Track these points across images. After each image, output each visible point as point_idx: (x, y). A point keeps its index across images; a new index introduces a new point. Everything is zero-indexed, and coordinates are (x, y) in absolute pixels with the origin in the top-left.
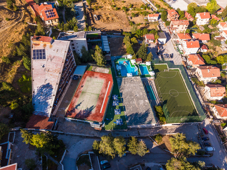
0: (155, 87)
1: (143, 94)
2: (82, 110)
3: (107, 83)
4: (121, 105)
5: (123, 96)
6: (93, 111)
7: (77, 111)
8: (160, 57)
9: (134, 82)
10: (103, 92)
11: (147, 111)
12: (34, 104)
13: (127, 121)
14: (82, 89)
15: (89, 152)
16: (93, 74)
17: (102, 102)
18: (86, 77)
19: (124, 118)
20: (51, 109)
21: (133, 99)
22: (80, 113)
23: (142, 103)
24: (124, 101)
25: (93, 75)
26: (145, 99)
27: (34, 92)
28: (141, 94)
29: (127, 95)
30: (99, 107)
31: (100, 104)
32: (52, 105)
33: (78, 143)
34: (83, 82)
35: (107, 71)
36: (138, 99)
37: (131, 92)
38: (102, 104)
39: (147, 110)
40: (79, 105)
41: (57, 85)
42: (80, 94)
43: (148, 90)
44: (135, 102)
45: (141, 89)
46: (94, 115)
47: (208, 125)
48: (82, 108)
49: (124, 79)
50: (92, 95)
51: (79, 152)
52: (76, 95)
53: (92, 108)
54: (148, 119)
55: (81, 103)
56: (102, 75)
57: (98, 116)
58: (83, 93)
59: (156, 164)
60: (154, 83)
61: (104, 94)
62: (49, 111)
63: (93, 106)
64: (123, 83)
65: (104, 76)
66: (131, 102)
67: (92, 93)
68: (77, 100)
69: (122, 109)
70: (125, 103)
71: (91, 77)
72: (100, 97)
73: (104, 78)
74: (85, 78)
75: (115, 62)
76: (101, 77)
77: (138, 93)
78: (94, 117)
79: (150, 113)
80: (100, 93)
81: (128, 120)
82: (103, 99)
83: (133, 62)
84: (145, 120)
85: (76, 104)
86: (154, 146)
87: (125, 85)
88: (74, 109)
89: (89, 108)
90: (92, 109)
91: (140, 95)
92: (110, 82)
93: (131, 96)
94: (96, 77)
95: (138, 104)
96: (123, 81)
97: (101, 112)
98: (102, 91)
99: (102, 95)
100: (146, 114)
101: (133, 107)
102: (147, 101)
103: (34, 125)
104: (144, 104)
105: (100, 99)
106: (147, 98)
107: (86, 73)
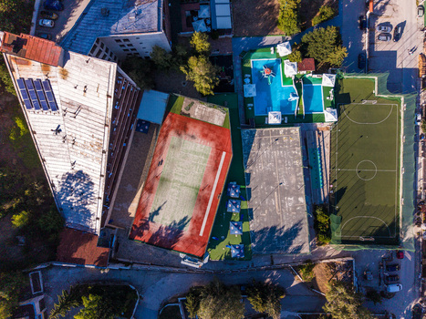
0: (327, 150)
1: (297, 182)
2: (164, 226)
3: (218, 155)
4: (245, 205)
5: (252, 185)
6: (187, 231)
7: (154, 228)
8: (365, 36)
9: (283, 144)
10: (209, 182)
11: (297, 225)
12: (61, 209)
13: (253, 245)
14: (162, 170)
15: (179, 299)
16: (184, 124)
17: (205, 210)
18: (167, 132)
19: (247, 237)
20: (99, 223)
21: (272, 192)
22: (158, 234)
23: (290, 205)
24: (253, 195)
25: (185, 129)
26: (298, 196)
27: (53, 185)
28: (293, 180)
29: (261, 181)
30: (198, 222)
31: (200, 215)
32: (99, 215)
33: (160, 282)
34: (162, 150)
35: (219, 117)
36: (284, 193)
37: (270, 173)
38: (204, 214)
39: (296, 222)
40: (156, 213)
41: (103, 179)
42: (157, 184)
43: (311, 162)
44: (275, 202)
45: (295, 166)
46: (187, 240)
47: (409, 240)
48: (162, 221)
49: (261, 135)
50: (184, 189)
51: (163, 298)
52: (148, 186)
53: (183, 222)
54: (295, 243)
55: (160, 208)
56: (208, 129)
57: (195, 242)
58: (164, 180)
59: (292, 314)
60: (327, 140)
61: (210, 188)
62: (96, 225)
63: (185, 219)
64: (255, 145)
65: (211, 135)
66: (267, 200)
67: (183, 184)
68: (151, 199)
69: (246, 215)
70: (254, 203)
71: (179, 135)
72: (202, 195)
73: (212, 140)
74: (166, 137)
75: (243, 62)
76: (205, 136)
77: (287, 177)
78: (187, 244)
79: (303, 230)
80: (201, 185)
81: (254, 241)
82: (206, 201)
83: (290, 70)
84: (291, 244)
85: (151, 210)
86: (295, 283)
87: (260, 152)
88: (147, 223)
89: (177, 222)
90: (184, 226)
91: (289, 183)
92: (224, 153)
93: (269, 184)
94: (193, 137)
95: (282, 205)
96: (256, 139)
97: (201, 234)
98: (205, 181)
99: (206, 191)
100: (294, 232)
101: (270, 213)
102: (302, 200)
103: (71, 254)
104: (294, 207)
105: (202, 200)
106: (303, 192)
107: (168, 122)
